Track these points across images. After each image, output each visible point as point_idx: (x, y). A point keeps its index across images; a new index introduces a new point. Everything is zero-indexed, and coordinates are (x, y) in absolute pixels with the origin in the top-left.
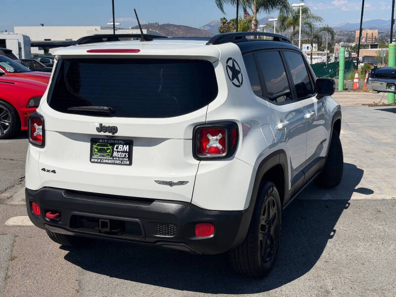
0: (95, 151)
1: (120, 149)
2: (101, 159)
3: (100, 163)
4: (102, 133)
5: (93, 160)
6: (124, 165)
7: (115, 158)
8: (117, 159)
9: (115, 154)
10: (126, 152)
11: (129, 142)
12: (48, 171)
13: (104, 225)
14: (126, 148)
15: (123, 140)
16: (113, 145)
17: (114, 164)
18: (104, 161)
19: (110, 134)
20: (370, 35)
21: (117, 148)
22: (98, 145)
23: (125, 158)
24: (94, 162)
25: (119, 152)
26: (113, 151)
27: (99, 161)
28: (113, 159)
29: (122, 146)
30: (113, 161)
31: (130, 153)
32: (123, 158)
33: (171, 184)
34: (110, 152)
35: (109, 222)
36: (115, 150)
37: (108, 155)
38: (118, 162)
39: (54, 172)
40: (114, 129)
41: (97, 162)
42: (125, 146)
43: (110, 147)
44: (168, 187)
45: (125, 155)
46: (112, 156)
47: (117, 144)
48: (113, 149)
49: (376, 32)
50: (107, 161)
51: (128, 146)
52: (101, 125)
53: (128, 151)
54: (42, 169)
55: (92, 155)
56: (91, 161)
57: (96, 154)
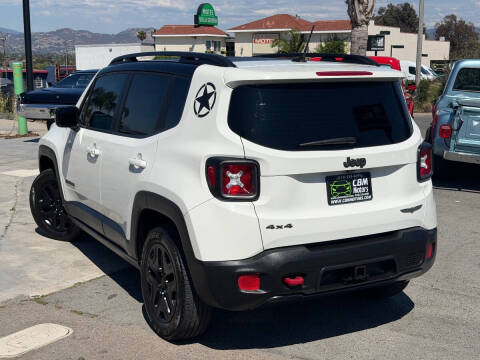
0: (333, 191)
1: (359, 184)
2: (342, 199)
3: (341, 203)
4: (350, 168)
5: (332, 202)
6: (366, 200)
7: (356, 195)
8: (358, 195)
9: (356, 190)
10: (366, 186)
11: (367, 174)
12: (281, 227)
13: (361, 272)
14: (365, 181)
15: (361, 174)
16: (351, 180)
17: (356, 201)
19: (359, 168)
21: (356, 183)
22: (335, 184)
23: (366, 192)
24: (334, 204)
25: (359, 187)
26: (352, 187)
27: (340, 201)
28: (354, 197)
29: (361, 180)
30: (355, 199)
31: (369, 185)
32: (364, 193)
33: (411, 210)
34: (349, 189)
35: (365, 268)
36: (354, 185)
37: (348, 193)
38: (360, 199)
39: (290, 226)
40: (362, 162)
41: (338, 204)
42: (364, 179)
43: (348, 184)
44: (409, 214)
45: (366, 189)
46: (352, 193)
47: (355, 178)
48: (352, 185)
50: (348, 200)
51: (367, 179)
52: (348, 158)
53: (367, 184)
54: (268, 228)
55: (330, 196)
56: (330, 204)
57: (335, 195)
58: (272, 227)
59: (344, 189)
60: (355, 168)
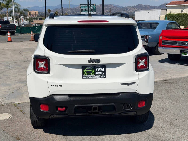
0: (85, 73)
1: (99, 70)
2: (89, 76)
3: (88, 78)
5: (84, 77)
6: (102, 78)
7: (97, 75)
8: (98, 75)
9: (97, 73)
10: (103, 71)
11: (104, 66)
12: (57, 86)
13: (95, 109)
14: (103, 69)
15: (101, 66)
16: (95, 69)
17: (97, 78)
18: (91, 77)
19: (96, 63)
20: (34, 13)
22: (86, 70)
23: (102, 74)
24: (85, 78)
25: (99, 72)
26: (95, 72)
27: (88, 77)
28: (96, 76)
29: (100, 69)
32: (101, 74)
33: (128, 84)
34: (94, 72)
35: (98, 107)
36: (96, 71)
37: (93, 74)
38: (99, 77)
39: (61, 86)
40: (98, 61)
41: (87, 78)
42: (102, 68)
43: (93, 70)
44: (127, 86)
45: (102, 73)
46: (95, 74)
47: (97, 68)
48: (95, 71)
49: (37, 12)
50: (92, 77)
51: (103, 68)
52: (91, 59)
53: (104, 71)
54: (51, 86)
55: (83, 75)
56: (83, 78)
57: (85, 74)
58: (53, 86)
59: (91, 72)
60: (94, 63)
